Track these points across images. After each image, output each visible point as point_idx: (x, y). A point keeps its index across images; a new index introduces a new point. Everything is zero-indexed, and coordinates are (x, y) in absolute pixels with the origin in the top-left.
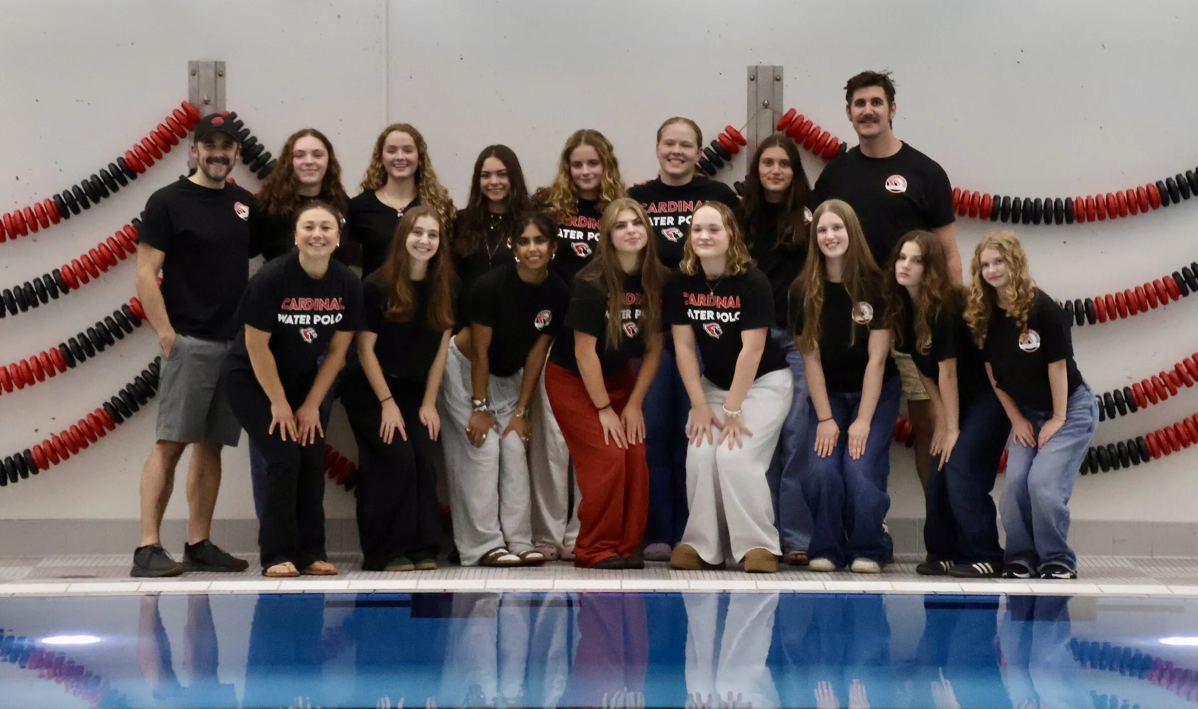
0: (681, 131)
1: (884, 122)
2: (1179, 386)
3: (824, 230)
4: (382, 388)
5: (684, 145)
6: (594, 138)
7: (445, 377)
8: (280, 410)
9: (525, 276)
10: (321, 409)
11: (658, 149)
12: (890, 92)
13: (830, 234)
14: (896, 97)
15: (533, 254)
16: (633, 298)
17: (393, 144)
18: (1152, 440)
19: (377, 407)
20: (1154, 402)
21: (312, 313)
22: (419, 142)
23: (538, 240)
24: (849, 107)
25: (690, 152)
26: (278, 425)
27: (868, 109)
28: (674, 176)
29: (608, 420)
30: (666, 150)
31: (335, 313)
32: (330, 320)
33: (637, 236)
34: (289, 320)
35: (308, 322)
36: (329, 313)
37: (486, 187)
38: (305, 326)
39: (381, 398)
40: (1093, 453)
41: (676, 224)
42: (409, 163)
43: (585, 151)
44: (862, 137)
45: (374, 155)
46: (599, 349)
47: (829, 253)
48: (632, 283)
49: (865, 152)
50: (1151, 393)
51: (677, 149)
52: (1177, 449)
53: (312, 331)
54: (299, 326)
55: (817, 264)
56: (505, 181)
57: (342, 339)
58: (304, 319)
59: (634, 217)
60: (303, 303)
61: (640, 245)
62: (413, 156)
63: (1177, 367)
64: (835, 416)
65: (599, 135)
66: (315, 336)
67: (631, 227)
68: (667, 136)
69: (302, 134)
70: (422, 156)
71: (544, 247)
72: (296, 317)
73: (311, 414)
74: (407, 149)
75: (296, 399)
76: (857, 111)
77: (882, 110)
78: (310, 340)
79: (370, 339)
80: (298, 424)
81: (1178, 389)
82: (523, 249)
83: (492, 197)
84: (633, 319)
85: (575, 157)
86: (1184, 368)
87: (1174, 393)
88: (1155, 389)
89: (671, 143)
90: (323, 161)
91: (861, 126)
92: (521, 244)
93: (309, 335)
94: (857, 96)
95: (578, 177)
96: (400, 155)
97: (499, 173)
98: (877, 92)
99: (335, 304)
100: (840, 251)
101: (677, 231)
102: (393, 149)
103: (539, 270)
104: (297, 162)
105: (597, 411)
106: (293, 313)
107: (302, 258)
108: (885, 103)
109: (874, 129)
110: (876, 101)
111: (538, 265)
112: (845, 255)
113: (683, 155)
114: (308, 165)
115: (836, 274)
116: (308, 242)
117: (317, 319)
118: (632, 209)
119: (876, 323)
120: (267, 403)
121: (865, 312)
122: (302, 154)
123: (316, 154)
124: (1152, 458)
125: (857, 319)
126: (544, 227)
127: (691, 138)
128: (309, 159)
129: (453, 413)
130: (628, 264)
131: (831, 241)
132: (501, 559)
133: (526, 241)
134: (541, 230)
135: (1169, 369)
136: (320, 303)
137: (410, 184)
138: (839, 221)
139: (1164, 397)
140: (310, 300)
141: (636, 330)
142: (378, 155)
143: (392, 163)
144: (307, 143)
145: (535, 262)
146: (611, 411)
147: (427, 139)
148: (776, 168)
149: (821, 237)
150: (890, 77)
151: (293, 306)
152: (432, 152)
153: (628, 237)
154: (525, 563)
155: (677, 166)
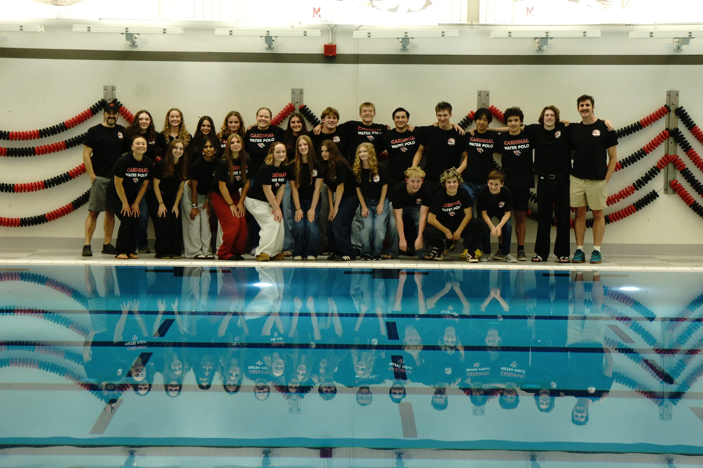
0: (264, 112)
1: (591, 111)
2: (620, 199)
3: (301, 145)
4: (160, 199)
5: (266, 117)
6: (237, 115)
7: (183, 194)
8: (125, 206)
9: (207, 159)
10: (139, 205)
11: (257, 118)
12: (593, 102)
13: (303, 147)
14: (595, 103)
15: (209, 151)
16: (238, 167)
17: (173, 115)
18: (611, 216)
19: (158, 204)
20: (612, 204)
21: (137, 173)
22: (181, 114)
23: (211, 147)
24: (578, 107)
25: (268, 120)
26: (124, 210)
27: (585, 107)
28: (262, 127)
29: (233, 208)
30: (259, 118)
31: (145, 173)
32: (142, 176)
33: (238, 146)
34: (130, 175)
35: (136, 176)
36: (143, 173)
37: (203, 130)
38: (135, 177)
39: (159, 202)
40: (588, 221)
41: (262, 142)
42: (178, 121)
43: (233, 118)
44: (583, 117)
45: (166, 118)
46: (227, 186)
47: (303, 153)
48: (237, 162)
49: (584, 123)
50: (611, 201)
51: (263, 118)
52: (619, 219)
53: (137, 179)
54: (133, 177)
55: (299, 156)
56: (210, 128)
57: (146, 182)
58: (134, 175)
59: (237, 140)
60: (134, 170)
61: (239, 149)
62: (179, 119)
63: (620, 192)
64: (302, 208)
65: (238, 113)
66: (138, 181)
67: (236, 143)
68: (260, 114)
69: (142, 112)
70: (182, 119)
71: (212, 149)
72: (132, 174)
73: (136, 207)
74: (177, 117)
75: (131, 202)
76: (581, 108)
77: (590, 108)
78: (136, 182)
79: (157, 182)
80: (131, 210)
81: (620, 200)
82: (205, 150)
83: (204, 133)
84: (239, 175)
85: (229, 120)
86: (622, 192)
87: (619, 201)
88: (613, 199)
89: (262, 116)
90: (148, 122)
91: (583, 113)
92: (205, 148)
93: (136, 180)
94: (581, 103)
95: (231, 127)
96: (175, 118)
97: (208, 126)
98: (589, 102)
99: (146, 170)
100: (306, 152)
101: (263, 144)
102: (173, 117)
103: (212, 157)
104: (140, 122)
105: (229, 206)
106: (131, 173)
107: (134, 154)
108: (591, 105)
109: (587, 114)
110: (588, 105)
111: (211, 155)
112: (307, 154)
113: (266, 120)
114: (144, 123)
115: (305, 160)
116: (138, 149)
117: (139, 175)
118: (236, 137)
119: (318, 177)
120: (121, 204)
121: (315, 173)
122: (142, 119)
123: (147, 119)
124: (611, 223)
125: (314, 175)
126: (212, 142)
127: (268, 115)
128: (144, 121)
129: (184, 206)
130: (236, 156)
131: (303, 149)
132: (199, 256)
133: (207, 147)
134: (211, 143)
135: (617, 193)
136: (140, 170)
137: (178, 128)
138: (305, 142)
139: (615, 202)
140: (137, 168)
141: (240, 178)
142: (167, 119)
143: (172, 121)
144: (143, 116)
145: (209, 154)
146: (233, 205)
147: (183, 113)
148: (296, 124)
149: (300, 148)
150: (593, 98)
151: (131, 171)
152: (185, 118)
153: (235, 147)
154: (206, 258)
155: (263, 124)
